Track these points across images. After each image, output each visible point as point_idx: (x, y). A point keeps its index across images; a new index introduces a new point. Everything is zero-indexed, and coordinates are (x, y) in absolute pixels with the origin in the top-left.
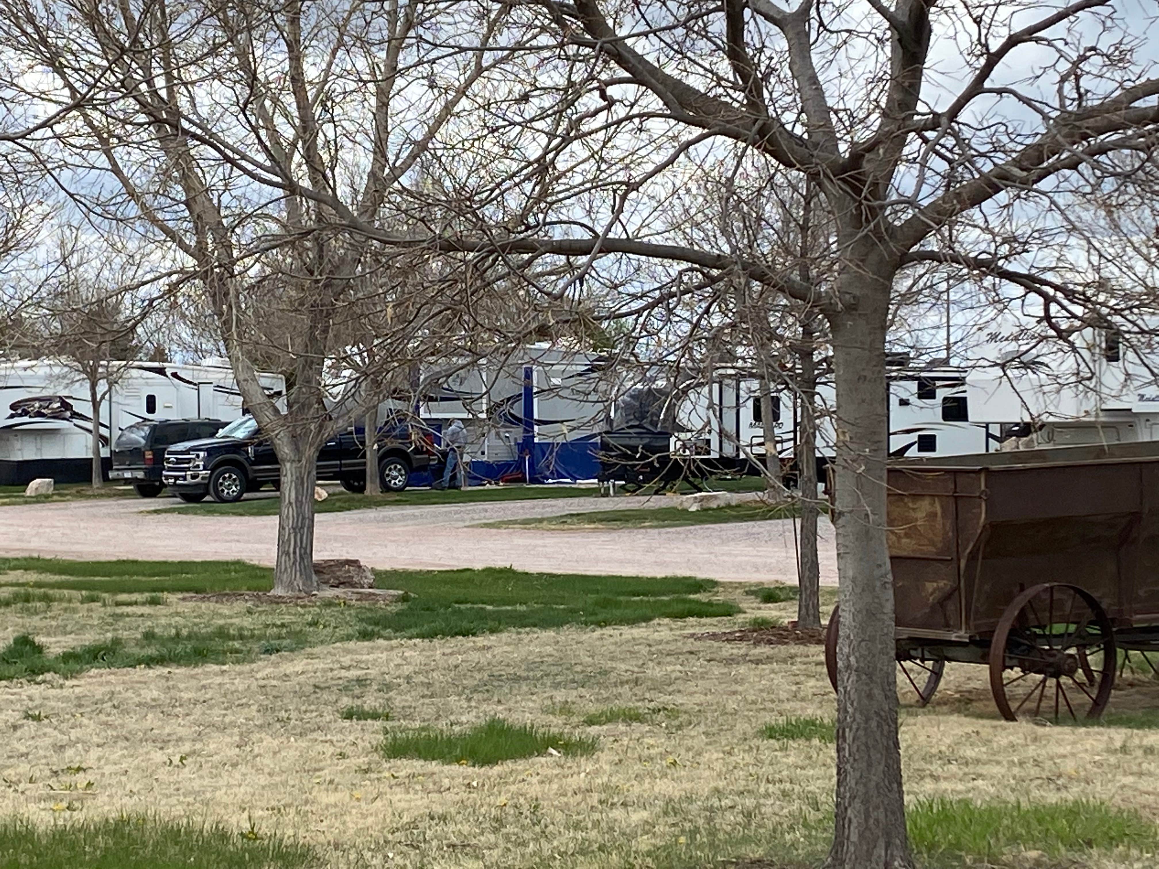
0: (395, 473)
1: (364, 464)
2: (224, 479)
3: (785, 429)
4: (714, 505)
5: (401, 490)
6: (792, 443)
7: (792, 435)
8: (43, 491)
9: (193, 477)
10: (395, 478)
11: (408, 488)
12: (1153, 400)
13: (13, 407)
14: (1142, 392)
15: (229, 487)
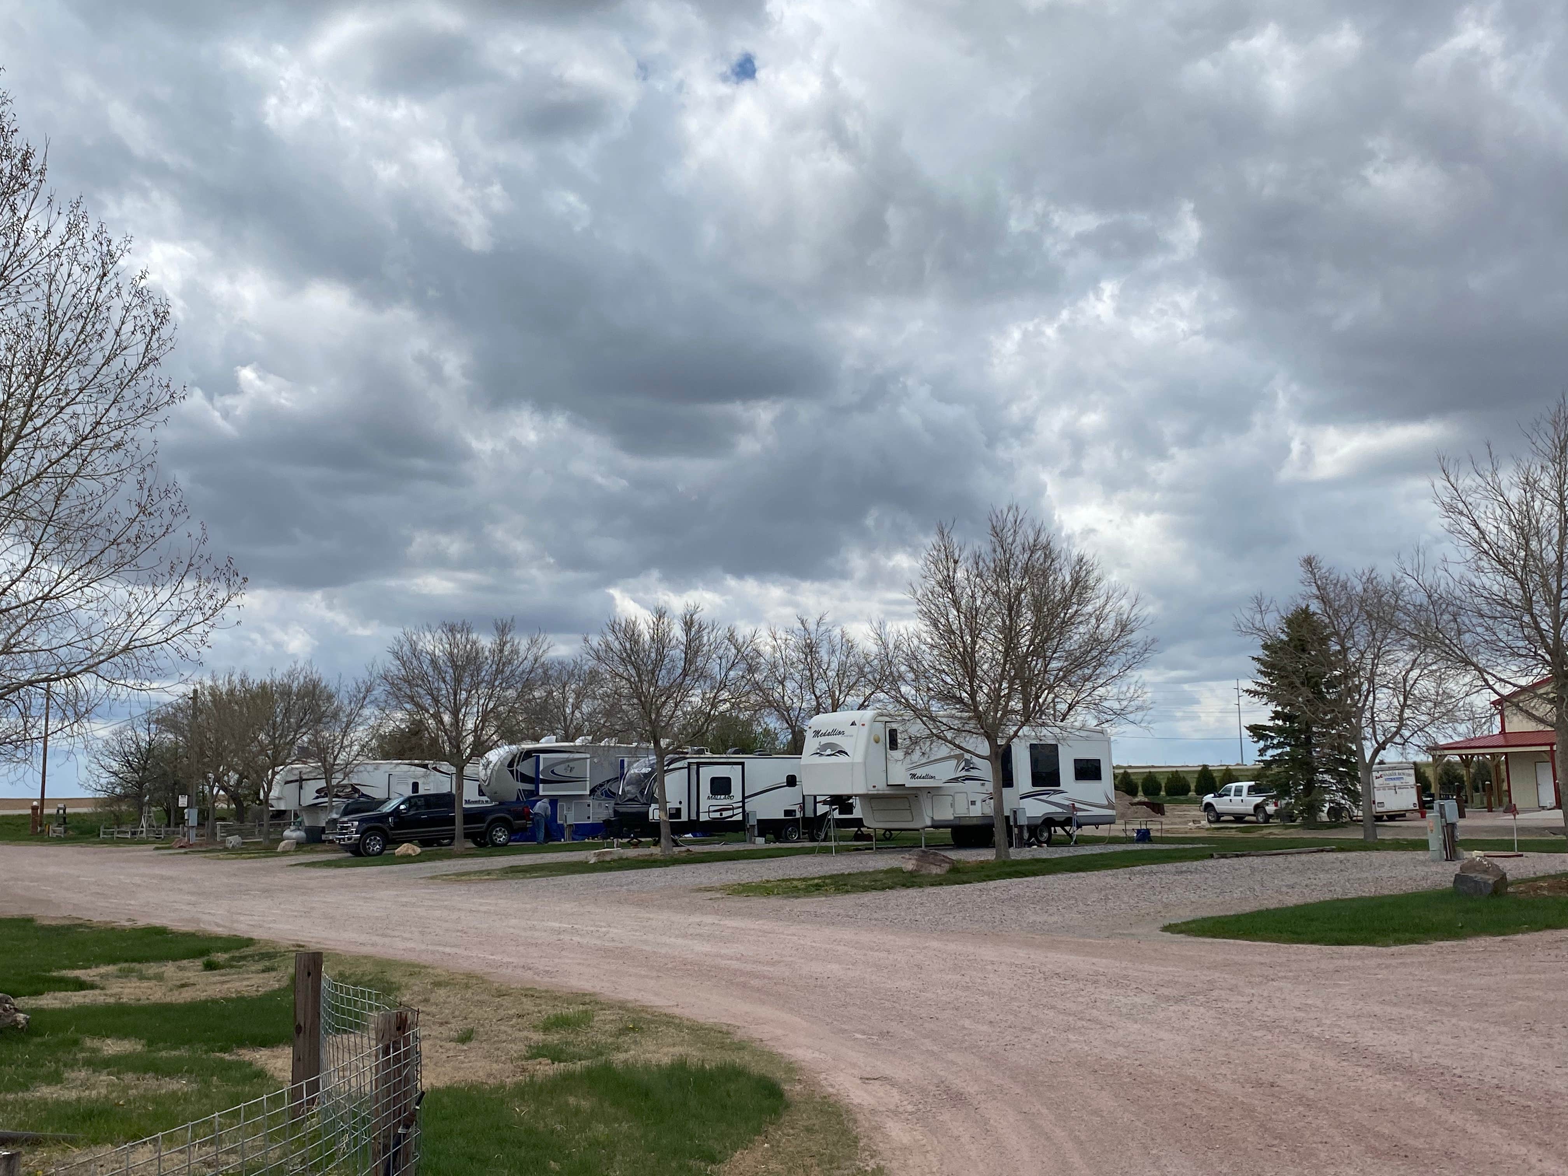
0: (500, 834)
1: (454, 830)
2: (371, 840)
3: (735, 800)
4: (608, 858)
5: (504, 845)
6: (740, 810)
7: (741, 804)
8: (288, 848)
9: (349, 839)
10: (501, 837)
11: (510, 844)
12: (924, 778)
13: (317, 792)
14: (913, 772)
15: (374, 845)
